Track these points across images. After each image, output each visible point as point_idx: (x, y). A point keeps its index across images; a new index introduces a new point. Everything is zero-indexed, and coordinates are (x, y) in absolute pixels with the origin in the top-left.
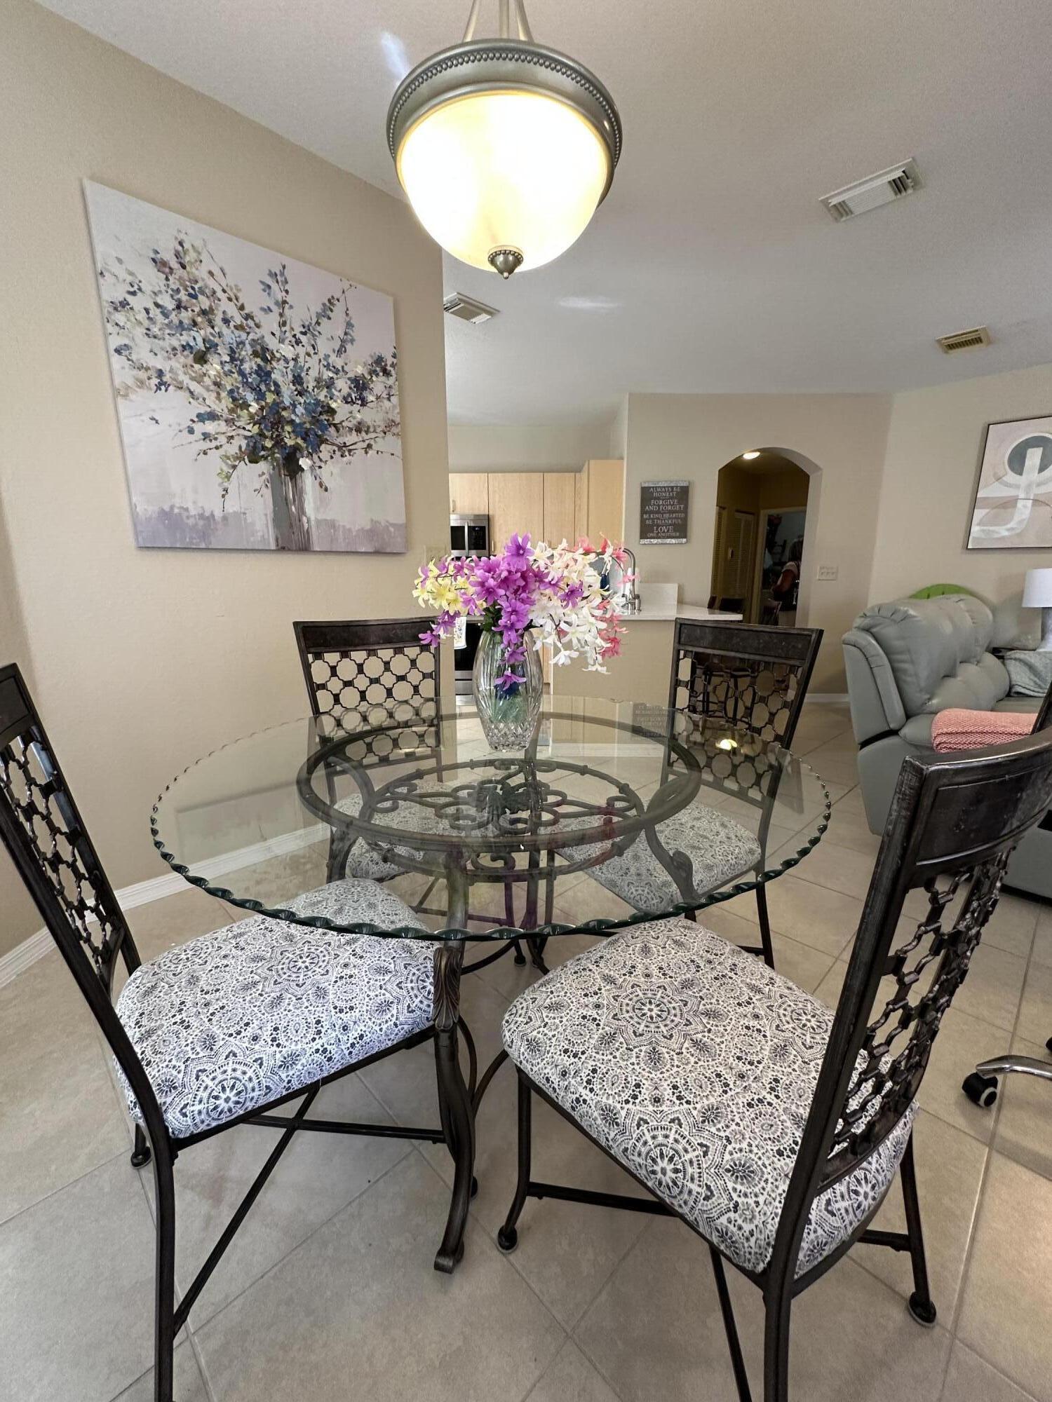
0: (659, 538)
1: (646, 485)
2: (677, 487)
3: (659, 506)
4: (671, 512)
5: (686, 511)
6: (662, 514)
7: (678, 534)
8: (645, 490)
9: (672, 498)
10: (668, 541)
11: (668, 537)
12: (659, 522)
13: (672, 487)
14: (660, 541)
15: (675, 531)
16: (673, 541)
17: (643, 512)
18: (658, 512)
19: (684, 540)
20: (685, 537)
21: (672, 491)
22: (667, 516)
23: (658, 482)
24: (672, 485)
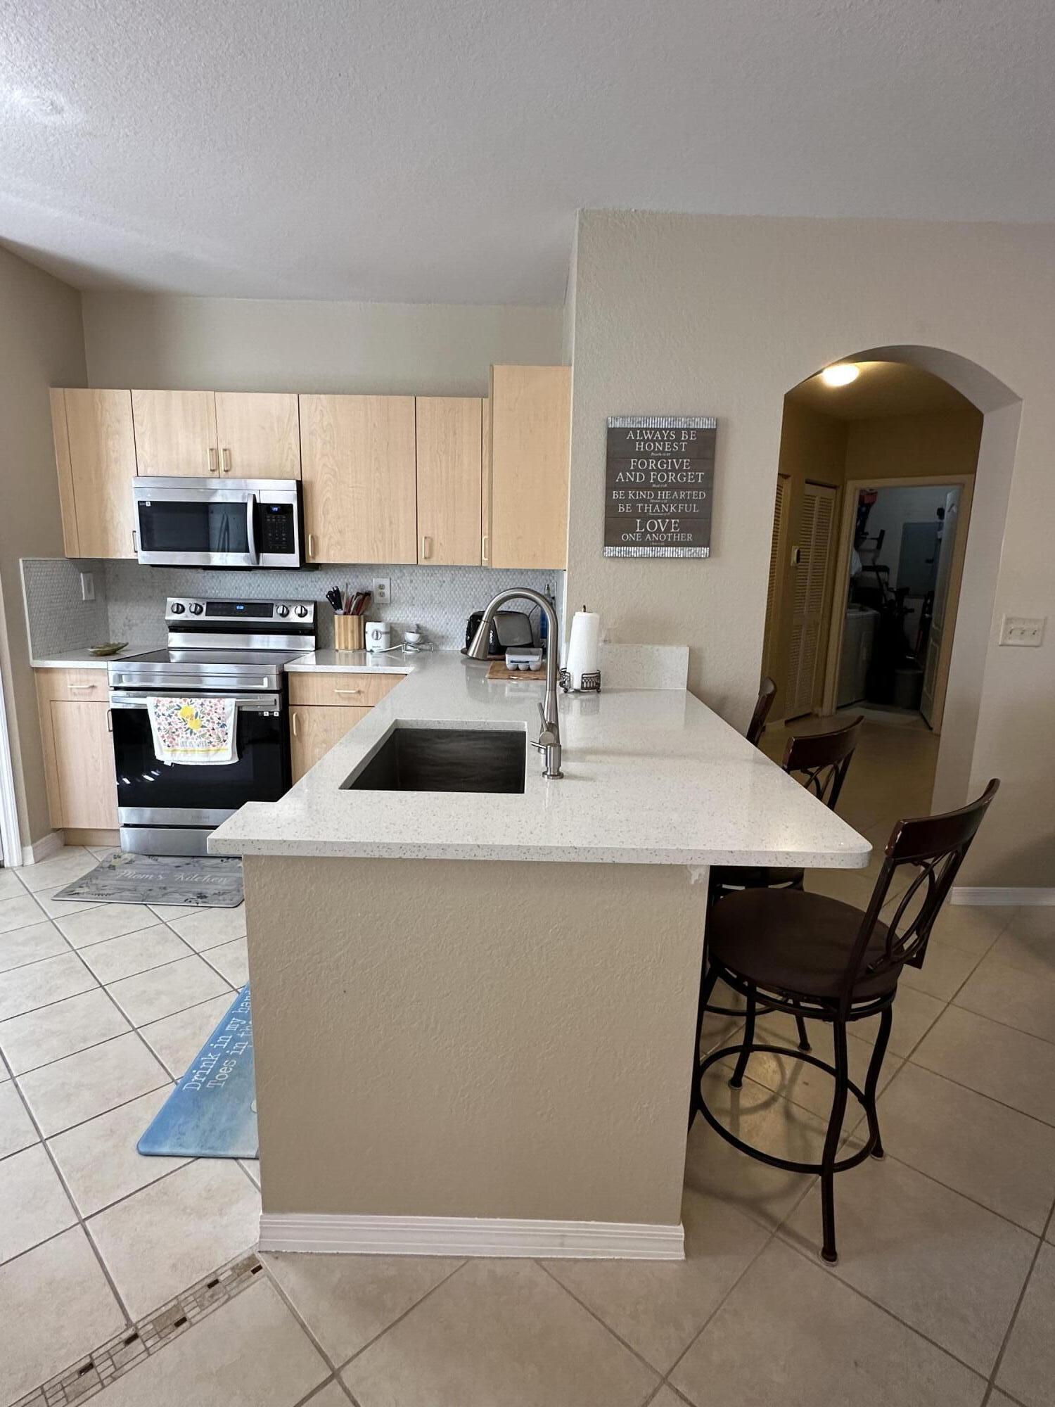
0: (648, 544)
1: (618, 425)
2: (688, 430)
3: (647, 472)
4: (673, 487)
5: (708, 484)
6: (655, 490)
7: (690, 537)
8: (614, 435)
9: (676, 455)
10: (669, 552)
11: (667, 545)
12: (648, 508)
13: (678, 431)
14: (648, 551)
15: (684, 529)
16: (680, 552)
17: (611, 486)
18: (646, 486)
19: (705, 550)
20: (707, 545)
21: (678, 439)
22: (666, 495)
23: (646, 418)
24: (679, 425)
